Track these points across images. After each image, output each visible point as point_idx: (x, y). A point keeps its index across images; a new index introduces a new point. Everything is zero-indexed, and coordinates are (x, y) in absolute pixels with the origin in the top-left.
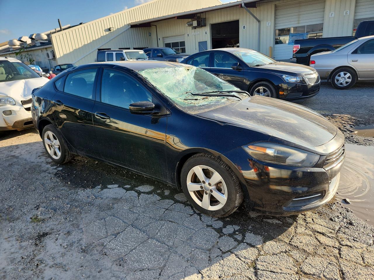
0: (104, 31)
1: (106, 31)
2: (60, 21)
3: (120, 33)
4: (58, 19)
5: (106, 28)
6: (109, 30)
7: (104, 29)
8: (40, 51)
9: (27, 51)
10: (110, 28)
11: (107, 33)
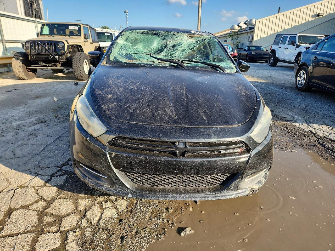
0: (310, 17)
1: (313, 16)
2: (280, 9)
3: (330, 19)
4: (279, 7)
5: (315, 13)
6: (318, 15)
7: (311, 14)
8: (246, 34)
9: (238, 34)
10: (319, 14)
11: (314, 19)
